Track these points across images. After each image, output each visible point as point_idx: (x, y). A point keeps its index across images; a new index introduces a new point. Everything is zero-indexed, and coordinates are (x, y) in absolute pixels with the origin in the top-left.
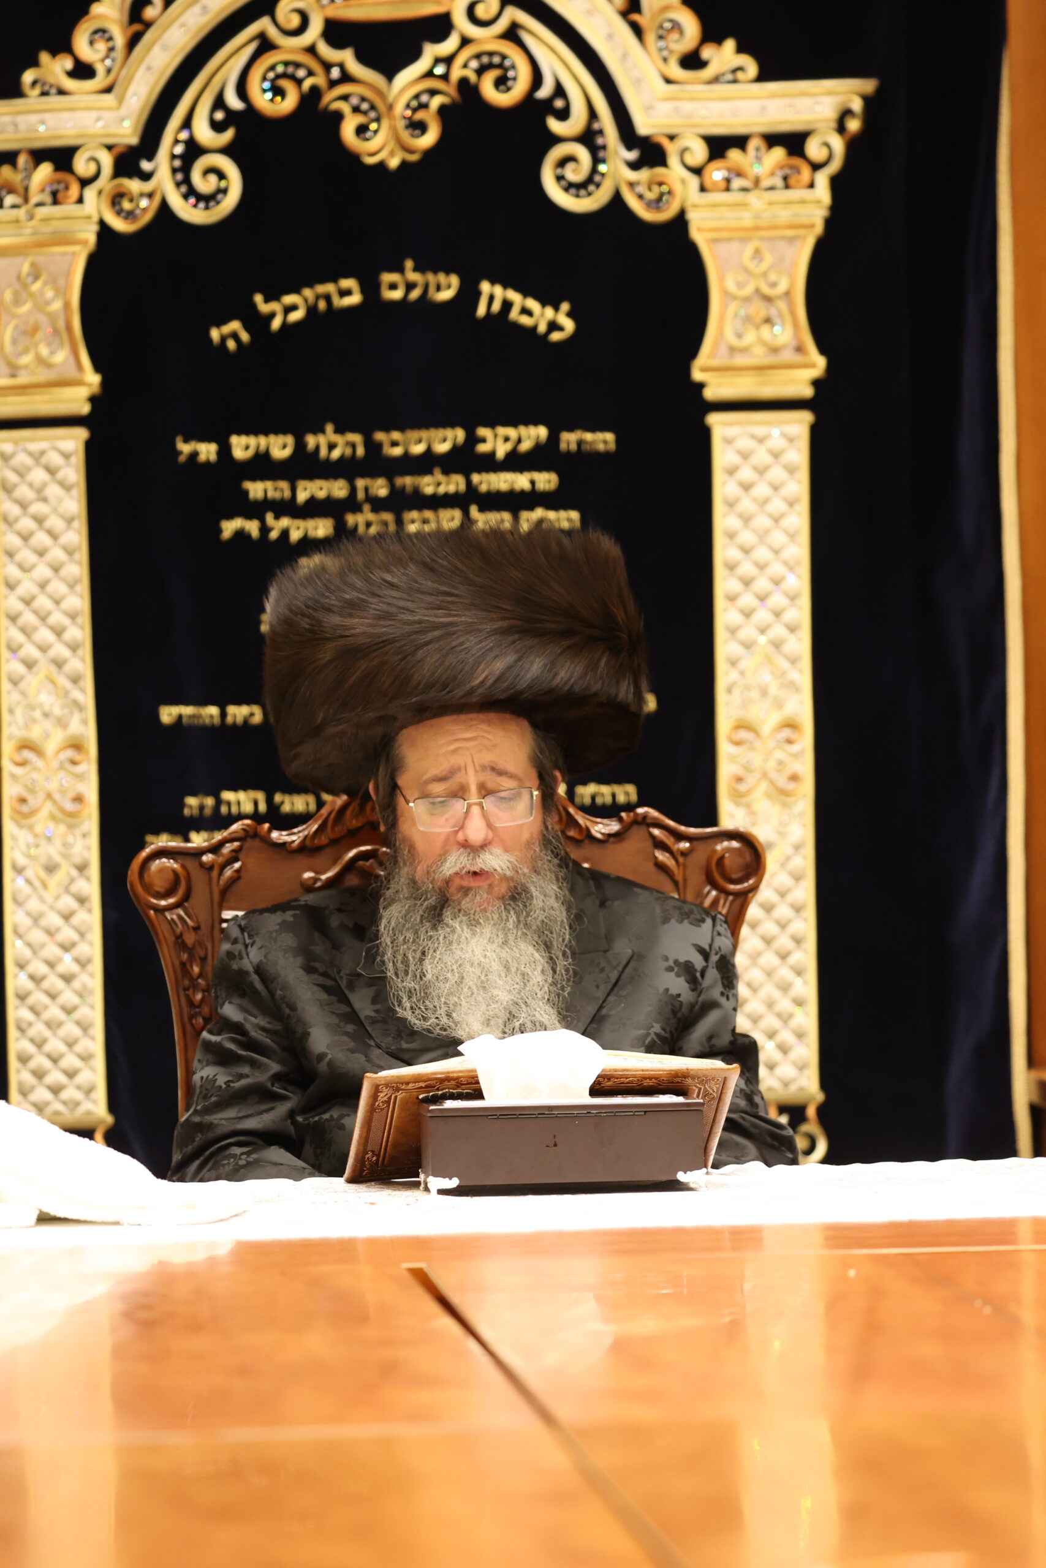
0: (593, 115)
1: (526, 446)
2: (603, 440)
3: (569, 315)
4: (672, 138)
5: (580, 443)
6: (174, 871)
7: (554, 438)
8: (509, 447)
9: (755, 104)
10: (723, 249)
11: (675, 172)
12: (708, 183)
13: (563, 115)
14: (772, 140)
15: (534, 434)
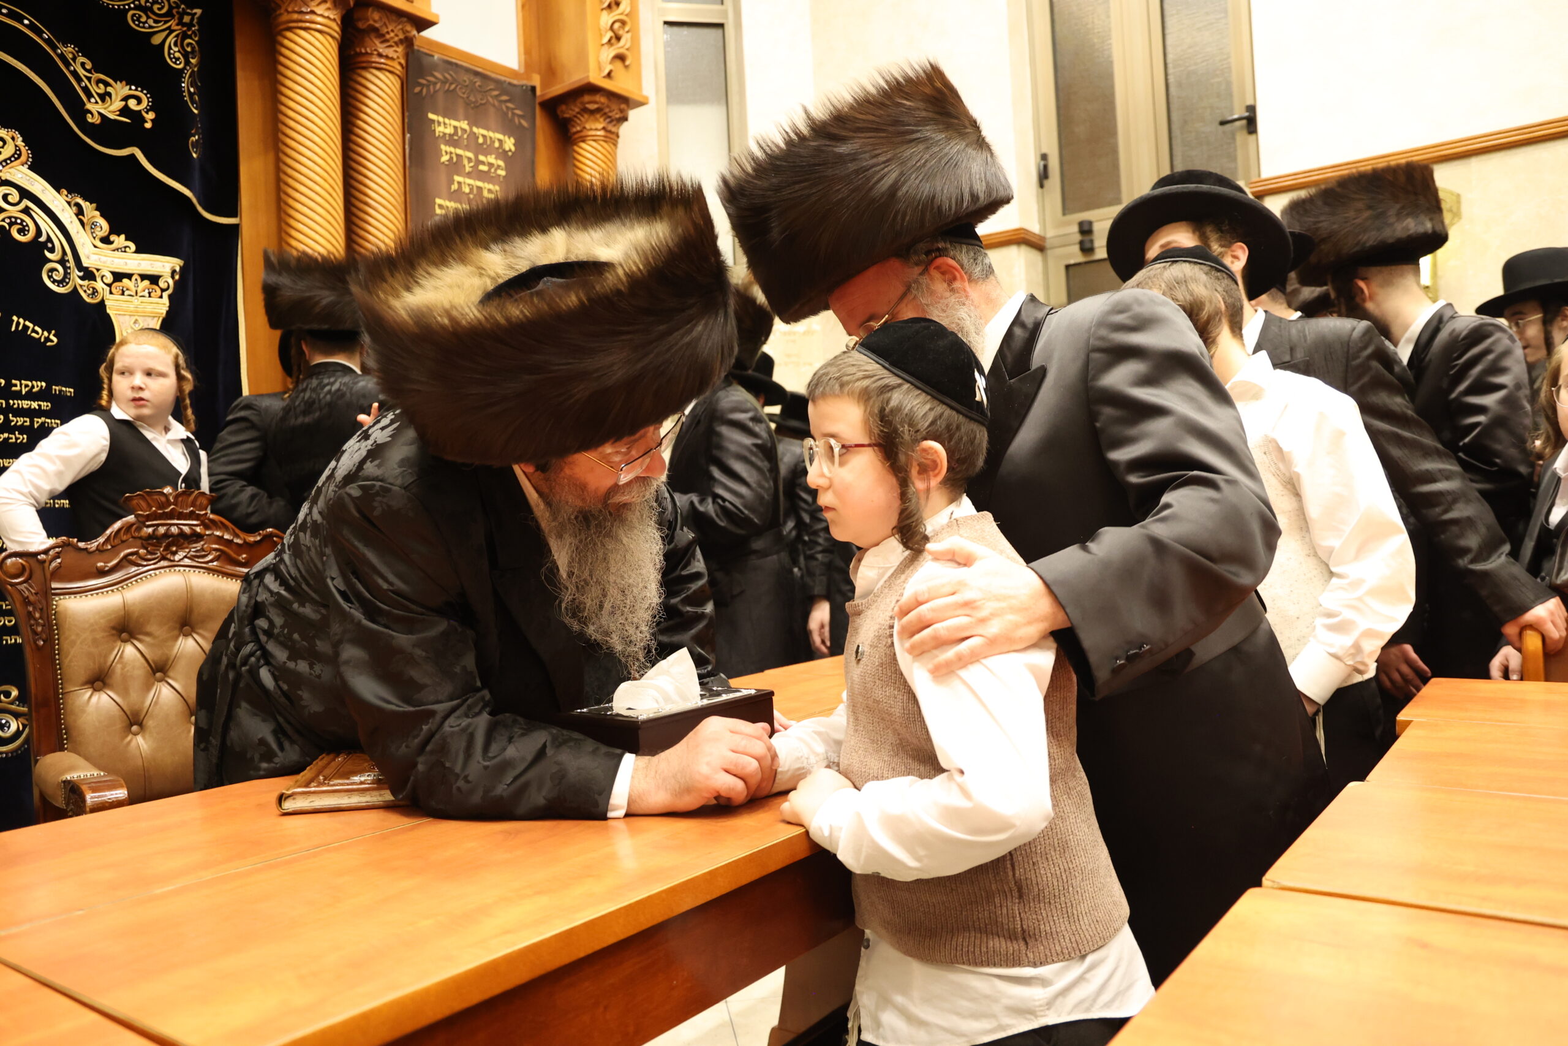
0: (64, 253)
1: (35, 390)
2: (70, 391)
3: (54, 335)
4: (98, 270)
5: (60, 391)
6: (22, 564)
7: (49, 387)
8: (27, 389)
9: (136, 262)
10: (121, 318)
11: (99, 285)
12: (114, 290)
13: (52, 250)
14: (143, 277)
15: (39, 385)
